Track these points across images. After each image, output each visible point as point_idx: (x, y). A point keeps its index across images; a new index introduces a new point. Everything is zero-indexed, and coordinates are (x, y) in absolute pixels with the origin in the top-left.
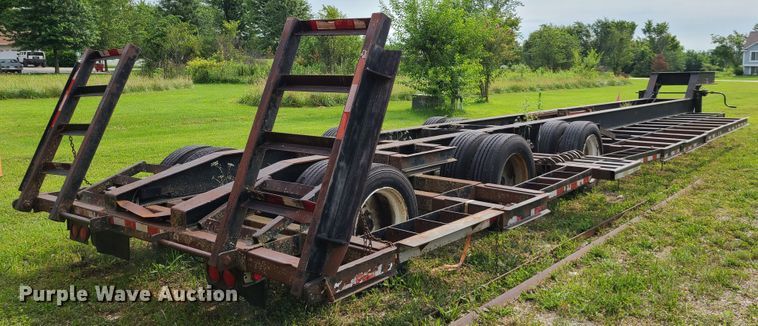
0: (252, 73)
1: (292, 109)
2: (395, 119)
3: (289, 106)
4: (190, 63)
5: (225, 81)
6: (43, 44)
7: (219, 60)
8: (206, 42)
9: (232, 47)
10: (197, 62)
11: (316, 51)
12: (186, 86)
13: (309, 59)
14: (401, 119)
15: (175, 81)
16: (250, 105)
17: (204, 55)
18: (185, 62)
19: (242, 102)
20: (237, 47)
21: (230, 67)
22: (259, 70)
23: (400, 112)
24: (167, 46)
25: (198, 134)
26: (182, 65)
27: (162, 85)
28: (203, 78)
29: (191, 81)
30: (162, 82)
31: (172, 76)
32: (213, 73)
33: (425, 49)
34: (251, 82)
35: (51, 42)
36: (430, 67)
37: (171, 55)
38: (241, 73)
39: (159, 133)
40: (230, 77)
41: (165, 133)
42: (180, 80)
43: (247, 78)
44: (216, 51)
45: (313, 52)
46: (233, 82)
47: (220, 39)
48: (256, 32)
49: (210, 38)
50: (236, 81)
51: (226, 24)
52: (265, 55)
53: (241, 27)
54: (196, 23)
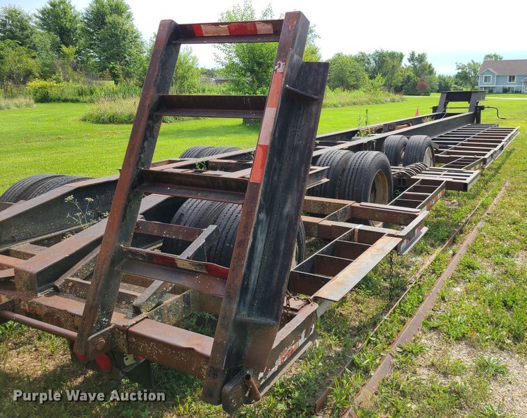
0: (92, 93)
2: (230, 133)
4: (30, 84)
5: (66, 101)
7: (58, 81)
8: (45, 65)
9: (70, 70)
10: (36, 83)
12: (28, 105)
14: (235, 133)
15: (16, 101)
16: (93, 122)
17: (44, 76)
18: (24, 83)
19: (84, 120)
20: (75, 69)
21: (70, 88)
22: (98, 90)
23: (234, 127)
24: (6, 69)
25: (43, 152)
26: (22, 86)
27: (3, 105)
28: (44, 99)
29: (32, 101)
30: (3, 102)
31: (13, 97)
32: (53, 92)
33: (252, 71)
34: (92, 101)
36: (258, 87)
37: (10, 77)
38: (81, 93)
40: (70, 97)
42: (21, 100)
43: (88, 98)
44: (55, 73)
46: (73, 101)
47: (58, 62)
48: (92, 56)
49: (48, 62)
50: (77, 101)
51: (64, 48)
52: (103, 77)
53: (78, 52)
54: (34, 48)
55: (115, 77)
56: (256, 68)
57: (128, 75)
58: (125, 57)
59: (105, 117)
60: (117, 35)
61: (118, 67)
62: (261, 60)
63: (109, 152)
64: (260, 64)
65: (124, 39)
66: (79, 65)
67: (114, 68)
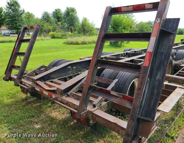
0: (65, 36)
1: (77, 45)
2: (106, 48)
3: (76, 44)
4: (50, 33)
5: (59, 38)
6: (14, 29)
7: (57, 33)
9: (60, 29)
10: (51, 33)
11: (81, 30)
12: (49, 39)
13: (79, 32)
14: (108, 48)
15: (46, 38)
16: (66, 44)
17: (53, 31)
18: (48, 33)
19: (64, 43)
20: (61, 29)
21: (60, 34)
22: (67, 35)
23: (107, 46)
24: (44, 29)
25: (54, 52)
26: (48, 34)
27: (44, 39)
28: (53, 37)
29: (50, 38)
30: (43, 38)
31: (46, 37)
32: (56, 36)
34: (66, 38)
35: (16, 28)
37: (45, 31)
38: (63, 36)
39: (44, 52)
40: (60, 37)
41: (46, 52)
42: (48, 38)
43: (64, 37)
44: (56, 30)
45: (80, 30)
46: (60, 38)
47: (57, 27)
48: (65, 25)
49: (54, 27)
50: (62, 38)
51: (58, 23)
52: (68, 31)
53: (62, 24)
54: (51, 23)
55: (71, 31)
56: (115, 27)
57: (75, 30)
58: (74, 25)
59: (70, 43)
60: (72, 18)
61: (72, 28)
62: (117, 24)
63: (71, 53)
64: (116, 25)
65: (74, 19)
66: (62, 28)
67: (71, 28)
